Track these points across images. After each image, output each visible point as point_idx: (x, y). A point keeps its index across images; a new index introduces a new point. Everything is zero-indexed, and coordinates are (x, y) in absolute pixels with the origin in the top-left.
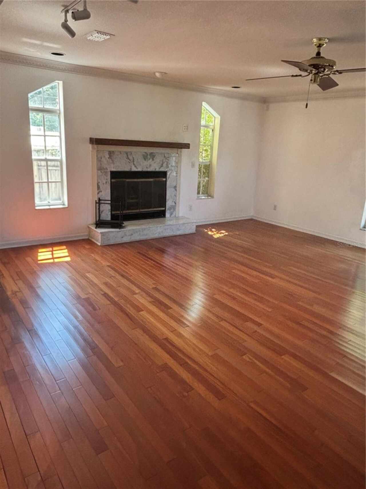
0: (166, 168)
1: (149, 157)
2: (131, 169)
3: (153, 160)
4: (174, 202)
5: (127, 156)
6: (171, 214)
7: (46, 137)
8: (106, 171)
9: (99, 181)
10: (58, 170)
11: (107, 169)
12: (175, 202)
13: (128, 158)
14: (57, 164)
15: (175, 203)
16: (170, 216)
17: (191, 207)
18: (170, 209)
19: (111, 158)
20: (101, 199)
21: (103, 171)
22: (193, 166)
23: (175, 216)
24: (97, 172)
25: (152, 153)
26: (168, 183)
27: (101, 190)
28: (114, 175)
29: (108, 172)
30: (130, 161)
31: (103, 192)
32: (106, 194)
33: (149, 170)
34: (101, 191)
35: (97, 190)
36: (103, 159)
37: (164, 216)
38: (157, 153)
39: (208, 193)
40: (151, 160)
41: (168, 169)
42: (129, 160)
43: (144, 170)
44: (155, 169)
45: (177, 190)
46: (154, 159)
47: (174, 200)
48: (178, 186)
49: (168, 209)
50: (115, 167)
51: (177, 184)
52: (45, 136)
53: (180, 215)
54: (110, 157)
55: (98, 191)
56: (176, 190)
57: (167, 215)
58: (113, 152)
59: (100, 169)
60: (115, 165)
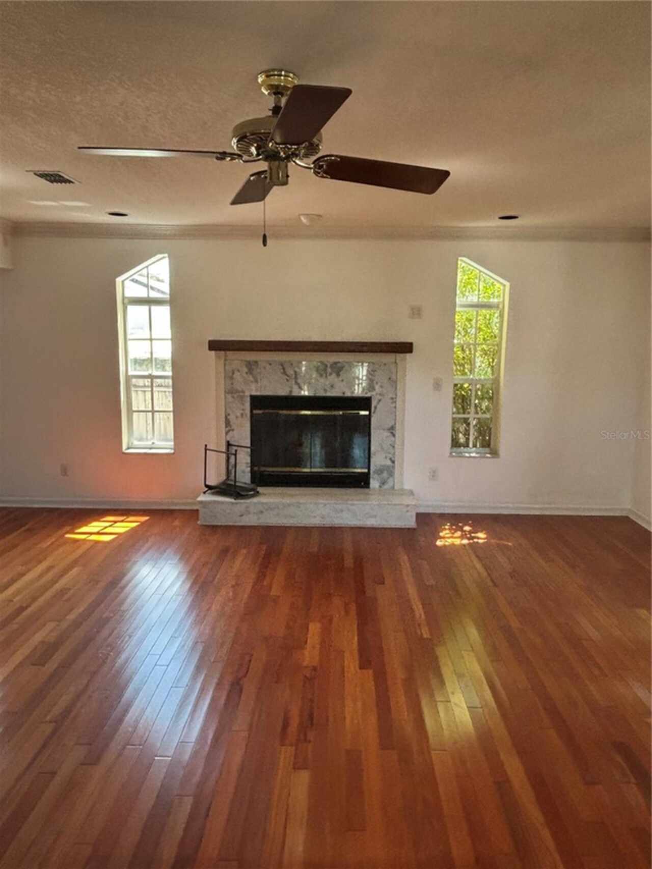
0: (370, 391)
1: (329, 370)
2: (291, 392)
3: (338, 375)
4: (391, 459)
5: (284, 369)
6: (383, 483)
7: (154, 342)
8: (241, 394)
9: (229, 411)
10: (169, 392)
11: (243, 392)
12: (393, 459)
13: (285, 373)
14: (168, 383)
15: (393, 462)
16: (380, 487)
17: (434, 472)
18: (380, 471)
19: (251, 373)
20: (231, 442)
21: (235, 396)
22: (437, 386)
23: (393, 488)
24: (226, 398)
25: (336, 363)
26: (373, 420)
27: (232, 428)
28: (257, 402)
29: (247, 396)
30: (288, 378)
31: (235, 432)
32: (243, 434)
33: (329, 394)
34: (233, 430)
35: (224, 426)
36: (237, 375)
37: (367, 485)
38: (347, 362)
39: (492, 446)
40: (334, 375)
41: (374, 393)
42: (288, 376)
43: (318, 395)
44: (344, 393)
45: (397, 436)
46: (341, 373)
47: (390, 456)
48: (398, 427)
49: (374, 472)
50: (259, 389)
51: (395, 424)
52: (151, 340)
53: (407, 487)
54: (250, 371)
55: (227, 429)
56: (394, 436)
57: (374, 483)
58: (256, 362)
59: (231, 391)
60: (259, 385)
